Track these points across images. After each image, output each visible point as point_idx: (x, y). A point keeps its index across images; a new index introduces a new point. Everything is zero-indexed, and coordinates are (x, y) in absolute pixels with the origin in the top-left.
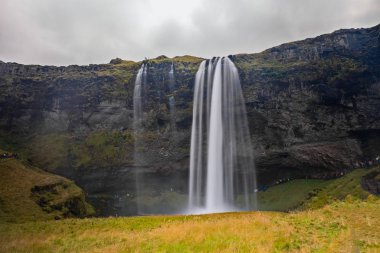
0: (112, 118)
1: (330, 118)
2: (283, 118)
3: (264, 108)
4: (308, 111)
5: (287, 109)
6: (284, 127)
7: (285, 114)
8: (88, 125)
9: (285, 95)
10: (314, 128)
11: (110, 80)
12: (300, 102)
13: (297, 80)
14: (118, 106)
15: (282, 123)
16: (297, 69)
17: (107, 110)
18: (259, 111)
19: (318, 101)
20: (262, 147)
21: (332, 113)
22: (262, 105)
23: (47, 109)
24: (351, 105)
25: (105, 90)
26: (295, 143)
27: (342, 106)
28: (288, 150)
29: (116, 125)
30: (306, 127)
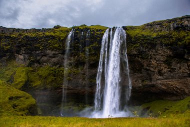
0: (53, 59)
1: (179, 65)
2: (152, 64)
3: (142, 58)
4: (167, 61)
5: (155, 59)
6: (152, 69)
7: (153, 62)
8: (39, 63)
9: (154, 51)
10: (169, 71)
11: (53, 38)
12: (162, 55)
13: (161, 43)
14: (57, 53)
15: (152, 67)
16: (162, 37)
17: (50, 55)
18: (139, 59)
19: (172, 55)
20: (140, 81)
21: (180, 63)
22: (141, 56)
23: (17, 53)
25: (49, 43)
26: (158, 79)
27: (185, 59)
28: (155, 83)
29: (55, 64)
30: (165, 70)
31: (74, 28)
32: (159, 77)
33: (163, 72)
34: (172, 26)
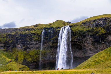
0: (36, 46)
1: (99, 46)
2: (86, 45)
3: (80, 42)
4: (92, 44)
5: (87, 43)
6: (86, 48)
7: (86, 44)
8: (29, 48)
9: (85, 39)
10: (95, 49)
11: (35, 34)
12: (90, 41)
13: (88, 34)
14: (37, 42)
16: (89, 31)
17: (34, 44)
19: (94, 41)
21: (99, 44)
23: (17, 44)
24: (103, 42)
25: (33, 38)
26: (91, 53)
27: (101, 43)
28: (89, 55)
29: (37, 48)
30: (93, 48)
31: (45, 28)
32: (91, 52)
33: (92, 49)
34: (94, 24)
